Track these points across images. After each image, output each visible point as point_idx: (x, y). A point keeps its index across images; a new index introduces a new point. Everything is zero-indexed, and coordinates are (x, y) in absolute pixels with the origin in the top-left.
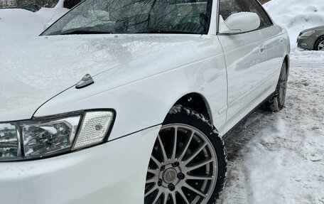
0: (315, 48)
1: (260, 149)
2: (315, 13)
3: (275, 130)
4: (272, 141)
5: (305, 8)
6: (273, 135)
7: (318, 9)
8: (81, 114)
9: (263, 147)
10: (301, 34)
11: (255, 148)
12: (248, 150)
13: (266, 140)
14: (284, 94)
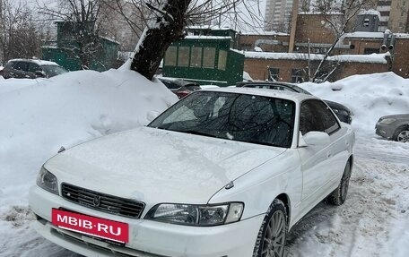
0: (395, 138)
1: (314, 241)
2: (401, 97)
3: (330, 225)
4: (326, 234)
5: (390, 89)
6: (328, 229)
7: (404, 92)
8: (229, 204)
9: (317, 239)
10: (381, 120)
11: (310, 239)
12: (304, 240)
13: (321, 232)
14: (346, 191)
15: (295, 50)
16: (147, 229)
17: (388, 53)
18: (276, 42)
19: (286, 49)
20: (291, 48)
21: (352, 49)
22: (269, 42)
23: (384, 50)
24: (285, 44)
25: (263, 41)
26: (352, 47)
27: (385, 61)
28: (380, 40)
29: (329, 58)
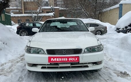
15: (25, 13)
16: (86, 56)
17: (54, 13)
18: (18, 11)
19: (22, 13)
20: (23, 12)
21: (43, 12)
22: (15, 11)
23: (52, 12)
24: (21, 11)
25: (13, 11)
26: (43, 11)
27: (53, 15)
28: (50, 9)
29: (39, 15)
